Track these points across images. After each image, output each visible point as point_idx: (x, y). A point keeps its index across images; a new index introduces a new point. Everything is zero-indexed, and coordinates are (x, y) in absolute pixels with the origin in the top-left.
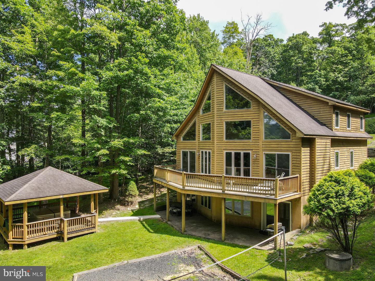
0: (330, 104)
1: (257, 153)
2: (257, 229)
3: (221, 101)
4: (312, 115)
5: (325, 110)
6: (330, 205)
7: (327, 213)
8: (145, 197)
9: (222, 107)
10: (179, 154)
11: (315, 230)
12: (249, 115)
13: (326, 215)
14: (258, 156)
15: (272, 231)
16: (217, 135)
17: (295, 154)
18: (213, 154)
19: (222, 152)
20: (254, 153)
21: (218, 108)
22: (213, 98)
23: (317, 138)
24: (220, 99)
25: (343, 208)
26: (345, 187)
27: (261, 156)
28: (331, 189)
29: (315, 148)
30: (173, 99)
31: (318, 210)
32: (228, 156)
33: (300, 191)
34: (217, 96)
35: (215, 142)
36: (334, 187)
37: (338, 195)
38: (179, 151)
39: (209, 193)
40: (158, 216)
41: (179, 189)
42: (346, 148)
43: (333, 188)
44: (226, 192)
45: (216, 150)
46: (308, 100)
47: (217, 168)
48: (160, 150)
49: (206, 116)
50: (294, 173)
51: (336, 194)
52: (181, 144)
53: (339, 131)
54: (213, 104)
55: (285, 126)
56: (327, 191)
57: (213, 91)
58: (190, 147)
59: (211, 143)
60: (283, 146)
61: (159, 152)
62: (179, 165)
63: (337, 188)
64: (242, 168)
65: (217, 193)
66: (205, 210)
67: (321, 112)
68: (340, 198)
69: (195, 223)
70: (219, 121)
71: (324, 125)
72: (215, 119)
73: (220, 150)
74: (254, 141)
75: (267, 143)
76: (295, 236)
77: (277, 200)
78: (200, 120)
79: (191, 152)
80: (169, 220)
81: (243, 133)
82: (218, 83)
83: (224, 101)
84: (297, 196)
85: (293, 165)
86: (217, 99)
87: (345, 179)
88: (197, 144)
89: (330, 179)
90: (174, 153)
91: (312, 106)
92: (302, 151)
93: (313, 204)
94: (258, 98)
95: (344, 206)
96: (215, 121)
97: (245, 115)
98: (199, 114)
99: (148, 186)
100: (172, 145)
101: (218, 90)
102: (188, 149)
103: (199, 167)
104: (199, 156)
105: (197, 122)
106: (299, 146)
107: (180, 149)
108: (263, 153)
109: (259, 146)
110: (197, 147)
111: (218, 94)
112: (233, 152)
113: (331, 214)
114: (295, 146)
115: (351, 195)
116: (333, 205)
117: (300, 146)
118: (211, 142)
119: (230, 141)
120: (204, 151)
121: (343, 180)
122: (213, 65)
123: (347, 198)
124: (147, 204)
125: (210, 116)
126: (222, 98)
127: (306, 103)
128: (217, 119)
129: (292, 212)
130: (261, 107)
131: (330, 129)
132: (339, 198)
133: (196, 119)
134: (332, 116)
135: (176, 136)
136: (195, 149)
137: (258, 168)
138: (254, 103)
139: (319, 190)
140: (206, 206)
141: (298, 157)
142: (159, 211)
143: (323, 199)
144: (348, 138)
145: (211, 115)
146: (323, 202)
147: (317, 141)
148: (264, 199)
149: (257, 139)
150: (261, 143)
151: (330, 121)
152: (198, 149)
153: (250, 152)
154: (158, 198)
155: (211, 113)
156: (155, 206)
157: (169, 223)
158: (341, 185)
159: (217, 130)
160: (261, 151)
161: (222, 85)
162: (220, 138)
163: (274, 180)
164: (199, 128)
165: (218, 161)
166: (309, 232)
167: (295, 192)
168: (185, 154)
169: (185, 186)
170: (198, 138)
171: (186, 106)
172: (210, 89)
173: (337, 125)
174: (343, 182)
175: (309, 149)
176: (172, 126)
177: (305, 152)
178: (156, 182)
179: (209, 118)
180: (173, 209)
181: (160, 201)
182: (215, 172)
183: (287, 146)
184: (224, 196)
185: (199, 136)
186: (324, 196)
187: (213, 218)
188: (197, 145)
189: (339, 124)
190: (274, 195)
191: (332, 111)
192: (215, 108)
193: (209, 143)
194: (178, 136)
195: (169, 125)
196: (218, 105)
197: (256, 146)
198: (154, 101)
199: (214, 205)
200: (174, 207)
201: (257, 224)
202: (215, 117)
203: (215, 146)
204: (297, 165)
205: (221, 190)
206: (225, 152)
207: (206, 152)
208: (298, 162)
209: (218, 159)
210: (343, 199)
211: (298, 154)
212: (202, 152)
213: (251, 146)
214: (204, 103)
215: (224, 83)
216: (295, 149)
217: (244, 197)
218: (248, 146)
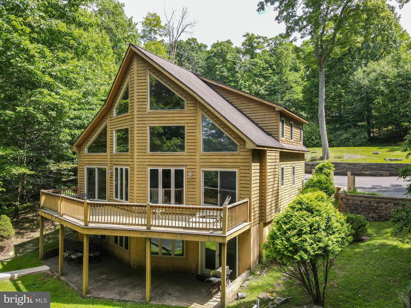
0: (277, 109)
1: (193, 170)
2: (192, 273)
3: (144, 97)
4: (256, 122)
5: (271, 116)
6: (304, 245)
7: (301, 258)
8: (29, 236)
9: (144, 106)
10: (82, 172)
11: (266, 268)
12: (182, 118)
13: (299, 259)
14: (194, 174)
16: (138, 144)
17: (244, 171)
18: (132, 173)
19: (144, 170)
20: (189, 170)
21: (139, 106)
22: (131, 92)
23: (268, 150)
24: (142, 94)
25: (320, 248)
26: (321, 217)
27: (199, 175)
28: (303, 222)
29: (265, 163)
30: (74, 94)
31: (287, 253)
32: (154, 174)
33: (250, 221)
34: (138, 91)
35: (136, 154)
36: (306, 219)
37: (313, 229)
38: (82, 167)
39: (127, 232)
40: (45, 268)
41: (79, 227)
42: (289, 162)
43: (305, 220)
44: (153, 228)
45: (136, 166)
46: (251, 104)
47: (138, 192)
48: (53, 167)
49: (122, 119)
50: (242, 196)
51: (311, 228)
52: (84, 157)
53: (284, 142)
54: (132, 101)
55: (230, 134)
56: (298, 225)
57: (132, 82)
58: (99, 162)
59: (128, 157)
60: (228, 161)
61: (52, 169)
62: (82, 187)
63: (311, 220)
64: (173, 189)
65: (139, 231)
66: (120, 251)
67: (267, 119)
68: (315, 234)
69: (105, 274)
70: (141, 125)
71: (270, 135)
72: (136, 122)
73: (142, 167)
74: (189, 154)
75: (206, 157)
76: (244, 281)
77: (225, 237)
78: (113, 124)
79: (99, 169)
80: (63, 274)
81: (168, 144)
82: (139, 72)
83: (147, 97)
84: (247, 228)
85: (241, 186)
86: (138, 94)
87: (320, 206)
88: (109, 157)
89: (299, 206)
90: (75, 171)
91: (256, 112)
92: (253, 168)
93: (280, 243)
94: (195, 95)
95: (321, 245)
96: (136, 126)
97: (176, 118)
98: (112, 116)
99: (35, 218)
100: (73, 159)
101: (139, 81)
102: (96, 164)
103: (111, 190)
104: (112, 175)
105: (108, 127)
106: (249, 160)
107: (83, 165)
108: (202, 169)
109: (195, 160)
110: (109, 162)
111: (139, 88)
112: (160, 170)
113: (305, 257)
114: (243, 161)
115: (328, 228)
116: (307, 244)
117: (250, 160)
118: (129, 154)
119: (156, 154)
120: (119, 167)
121: (318, 208)
122: (132, 45)
123: (324, 233)
124: (30, 249)
125: (127, 118)
126: (145, 94)
127: (249, 107)
128: (138, 122)
129: (239, 250)
130: (198, 108)
131: (276, 140)
132: (313, 234)
133: (107, 122)
134: (279, 124)
135: (76, 146)
136: (106, 164)
137: (195, 190)
138: (189, 102)
139: (286, 223)
140: (121, 245)
141: (247, 175)
142: (48, 258)
143: (294, 235)
144: (293, 151)
145: (130, 117)
146: (294, 240)
147: (268, 154)
148: (208, 237)
149: (193, 152)
150: (198, 157)
151: (276, 130)
152: (111, 165)
153: (184, 169)
154: (50, 236)
155: (129, 113)
156: (41, 251)
157: (63, 278)
158: (315, 215)
159: (138, 138)
160: (199, 168)
161: (144, 75)
162: (142, 150)
163: (221, 210)
164: (112, 135)
165: (139, 182)
166: (260, 272)
167: (245, 222)
168: (91, 172)
169: (89, 222)
170: (111, 149)
171: (94, 106)
172: (128, 80)
173: (283, 136)
174: (317, 211)
175: (258, 164)
176: (73, 133)
177: (255, 167)
178: (43, 215)
179: (126, 121)
180: (71, 254)
181: (51, 241)
182: (135, 198)
183: (233, 161)
184: (150, 236)
185: (111, 146)
186: (295, 232)
187: (132, 263)
188: (109, 160)
189: (285, 134)
190: (221, 229)
191: (279, 118)
192: (135, 107)
193: (126, 157)
194: (80, 147)
195: (67, 131)
196: (140, 103)
197: (192, 160)
198: (41, 93)
199: (133, 245)
200: (73, 250)
201: (193, 266)
202: (136, 119)
203: (135, 160)
204: (245, 185)
205: (145, 225)
206: (149, 169)
207: (122, 169)
208: (247, 182)
209: (138, 179)
210: (319, 235)
211: (247, 171)
212: (116, 169)
213: (185, 160)
214: (119, 100)
215: (148, 72)
216: (243, 164)
217: (180, 235)
218: (181, 160)
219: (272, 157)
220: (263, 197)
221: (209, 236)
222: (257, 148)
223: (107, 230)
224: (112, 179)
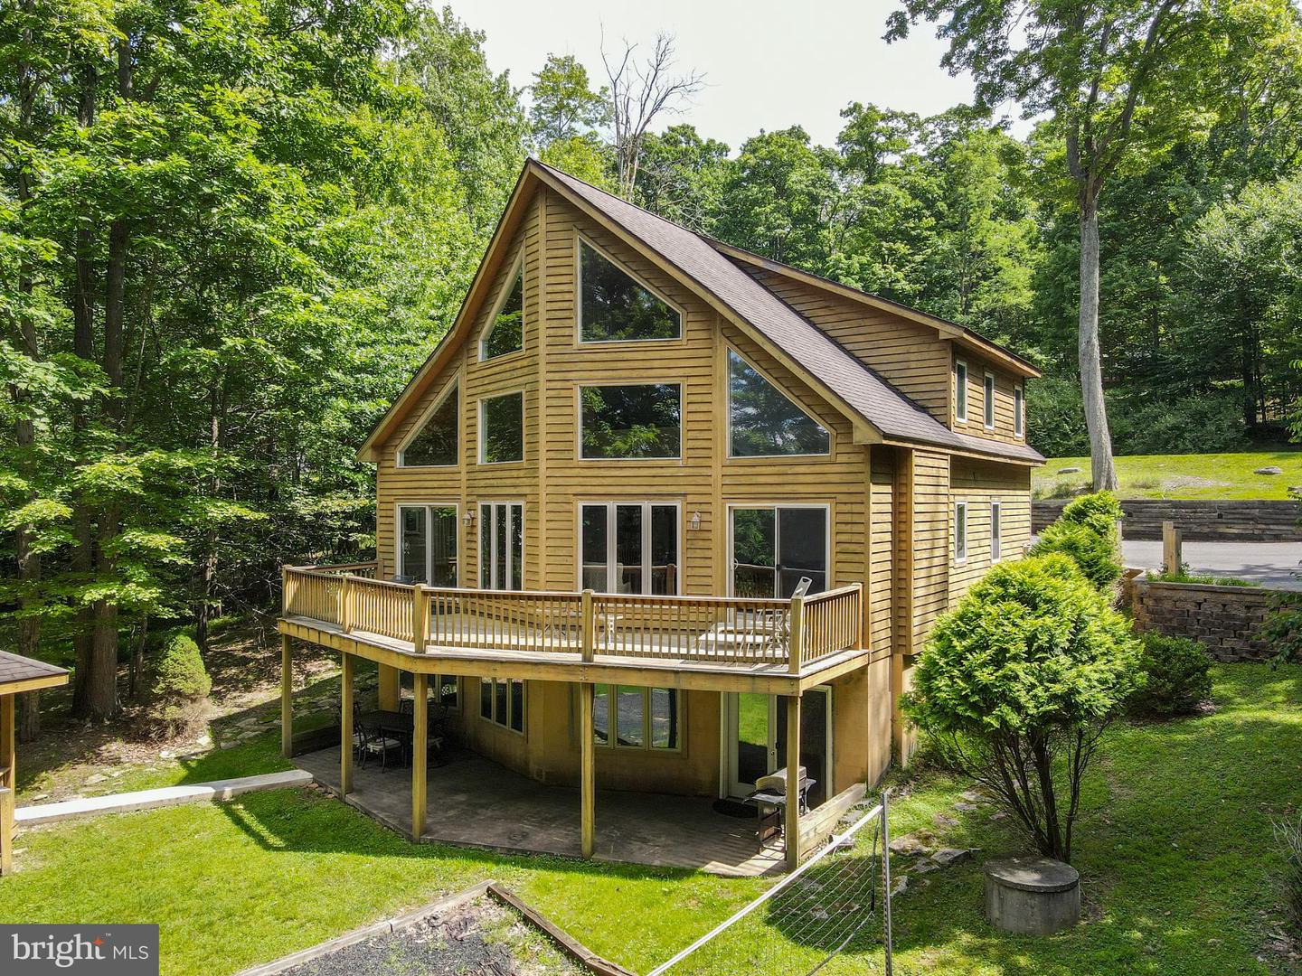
0: (942, 336)
1: (704, 508)
2: (702, 796)
3: (566, 305)
4: (882, 374)
5: (926, 356)
6: (1010, 691)
7: (1004, 722)
8: (239, 701)
9: (567, 332)
10: (388, 520)
11: (912, 783)
12: (672, 363)
13: (997, 725)
14: (706, 517)
15: (775, 799)
16: (550, 437)
17: (847, 508)
18: (534, 516)
19: (567, 507)
20: (690, 508)
21: (551, 332)
22: (530, 293)
23: (917, 450)
24: (559, 297)
25: (1054, 698)
26: (1057, 618)
27: (719, 521)
28: (1009, 628)
29: (908, 485)
30: (361, 298)
31: (966, 710)
32: (594, 517)
33: (865, 646)
34: (550, 289)
35: (543, 465)
36: (1018, 621)
37: (1036, 650)
38: (389, 506)
39: (528, 667)
40: (300, 776)
41: (401, 657)
42: (981, 492)
43: (1014, 625)
44: (598, 659)
45: (543, 498)
46: (867, 322)
47: (549, 569)
48: (304, 506)
49: (503, 368)
50: (842, 577)
51: (1030, 645)
52: (394, 478)
53: (966, 432)
54: (533, 318)
55: (808, 406)
56: (995, 637)
57: (531, 266)
58: (435, 491)
59: (521, 473)
60: (802, 479)
61: (302, 512)
62: (387, 563)
63: (1030, 624)
64: (647, 567)
65: (561, 665)
66: (498, 736)
67: (913, 365)
68: (1042, 660)
69: (464, 792)
70: (559, 385)
71: (922, 409)
72: (542, 376)
73: (561, 499)
74: (691, 462)
75: (741, 471)
76: (849, 811)
77: (798, 679)
78: (476, 383)
79: (436, 512)
80: (350, 790)
82: (551, 236)
83: (576, 305)
84: (857, 664)
85: (838, 549)
86: (550, 297)
87: (1055, 589)
88: (464, 476)
89: (1000, 590)
90: (367, 520)
91: (881, 343)
92: (873, 498)
93: (947, 685)
94: (708, 298)
95: (1058, 689)
96: (543, 386)
97: (656, 364)
98: (472, 361)
99: (248, 654)
100: (354, 484)
101: (552, 262)
102: (427, 497)
103: (470, 568)
104: (473, 526)
105: (463, 392)
106: (861, 477)
107: (392, 499)
108: (727, 505)
109: (711, 480)
110: (463, 491)
111: (552, 280)
112: (612, 507)
113: (1014, 719)
114: (847, 478)
115: (1078, 648)
116: (1020, 686)
117: (866, 476)
118: (525, 466)
119: (602, 464)
120: (493, 504)
121: (1050, 593)
123: (1065, 660)
124: (250, 730)
125: (518, 364)
126: (567, 296)
127: (862, 330)
128: (550, 376)
129: (833, 723)
130: (718, 333)
131: (941, 423)
132: (1036, 660)
133: (460, 378)
134: (950, 378)
135: (374, 447)
136: (456, 497)
137: (708, 562)
138: (690, 318)
139: (962, 636)
140: (501, 718)
141: (856, 518)
142: (304, 753)
143: (984, 665)
144: (992, 459)
145: (525, 363)
146: (984, 676)
147: (916, 461)
148: (749, 680)
149: (704, 456)
150: (717, 471)
151: (942, 395)
152: (469, 499)
153: (678, 503)
154: (298, 700)
155: (523, 352)
156: (286, 735)
157: (352, 798)
158: (1041, 612)
159: (550, 420)
160: (720, 501)
161: (566, 244)
162: (561, 452)
163: (786, 606)
164: (472, 414)
165: (551, 543)
166: (894, 791)
167: (849, 648)
168: (412, 522)
169: (428, 642)
170: (469, 453)
171: (410, 334)
172: (521, 255)
173: (961, 413)
174: (1048, 601)
175: (888, 489)
176: (356, 408)
177: (880, 497)
178: (293, 632)
179: (515, 374)
180: (367, 741)
181: (304, 713)
182: (541, 585)
183: (818, 479)
184: (592, 677)
185: (471, 445)
186: (985, 656)
187: (533, 767)
188: (464, 483)
189: (967, 408)
190: (786, 661)
191: (949, 360)
192: (542, 333)
193: (515, 474)
194: (381, 448)
195: (342, 403)
196: (555, 323)
197: (700, 480)
199: (536, 713)
200: (371, 731)
201: (704, 776)
202: (542, 368)
203: (542, 481)
204: (852, 547)
205: (579, 650)
207: (501, 510)
208: (856, 538)
209: (551, 533)
210: (1050, 664)
211: (856, 508)
212: (486, 510)
213: (681, 480)
214: (494, 317)
215: (578, 238)
216: (844, 488)
217: (673, 675)
218: (671, 481)
219: (927, 472)
220: (903, 582)
221: (753, 677)
222: (885, 442)
223: (475, 663)
224: (473, 538)
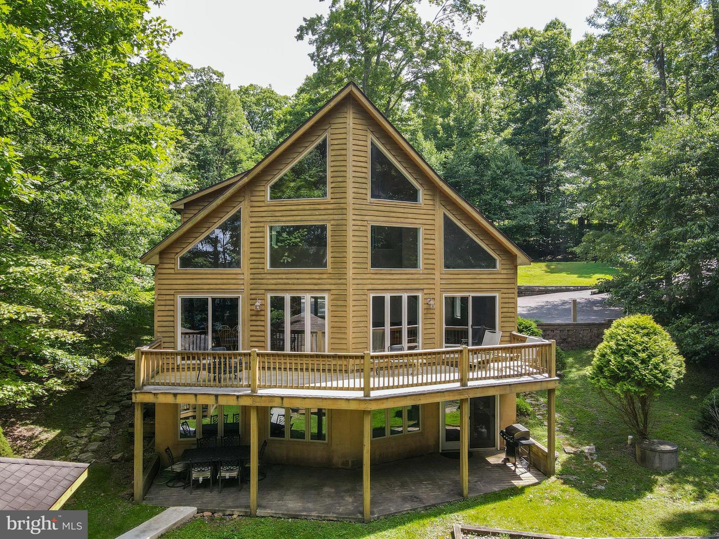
1: (431, 296)
3: (363, 175)
9: (364, 191)
10: (166, 308)
12: (417, 216)
17: (506, 295)
18: (337, 303)
20: (425, 296)
21: (355, 190)
24: (359, 170)
27: (439, 303)
32: (378, 302)
35: (350, 272)
38: (169, 297)
40: (183, 511)
45: (350, 292)
47: (354, 335)
49: (301, 207)
52: (174, 276)
55: (487, 245)
58: (218, 287)
60: (484, 281)
62: (166, 340)
70: (359, 223)
72: (349, 217)
73: (361, 292)
74: (426, 271)
75: (451, 276)
78: (262, 214)
83: (369, 176)
85: (502, 316)
88: (247, 276)
96: (350, 223)
97: (410, 216)
98: (257, 199)
102: (209, 291)
103: (256, 339)
106: (513, 281)
108: (442, 295)
109: (434, 281)
110: (247, 287)
111: (356, 159)
112: (388, 296)
114: (505, 281)
117: (515, 281)
118: (329, 272)
119: (382, 272)
120: (288, 296)
122: (354, 85)
125: (319, 207)
126: (364, 170)
130: (438, 202)
136: (240, 290)
137: (433, 326)
138: (425, 192)
145: (329, 206)
149: (431, 268)
150: (437, 276)
152: (255, 292)
153: (419, 294)
155: (327, 200)
159: (355, 244)
160: (439, 292)
161: (364, 138)
162: (360, 264)
165: (355, 319)
179: (316, 212)
182: (351, 346)
183: (492, 281)
185: (256, 256)
187: (334, 461)
188: (247, 282)
192: (349, 190)
193: (315, 276)
194: (161, 255)
197: (430, 281)
201: (432, 442)
202: (349, 212)
203: (350, 282)
204: (509, 315)
207: (297, 299)
208: (510, 310)
209: (355, 313)
212: (278, 299)
213: (421, 281)
215: (371, 137)
216: (505, 286)
218: (416, 282)
